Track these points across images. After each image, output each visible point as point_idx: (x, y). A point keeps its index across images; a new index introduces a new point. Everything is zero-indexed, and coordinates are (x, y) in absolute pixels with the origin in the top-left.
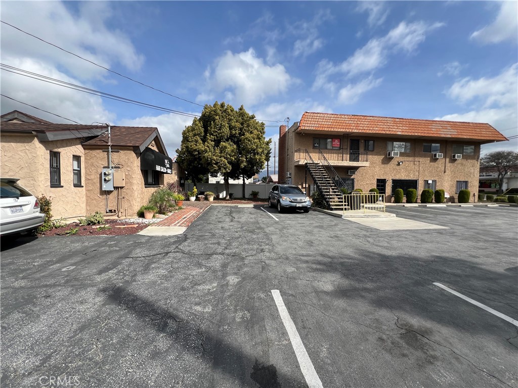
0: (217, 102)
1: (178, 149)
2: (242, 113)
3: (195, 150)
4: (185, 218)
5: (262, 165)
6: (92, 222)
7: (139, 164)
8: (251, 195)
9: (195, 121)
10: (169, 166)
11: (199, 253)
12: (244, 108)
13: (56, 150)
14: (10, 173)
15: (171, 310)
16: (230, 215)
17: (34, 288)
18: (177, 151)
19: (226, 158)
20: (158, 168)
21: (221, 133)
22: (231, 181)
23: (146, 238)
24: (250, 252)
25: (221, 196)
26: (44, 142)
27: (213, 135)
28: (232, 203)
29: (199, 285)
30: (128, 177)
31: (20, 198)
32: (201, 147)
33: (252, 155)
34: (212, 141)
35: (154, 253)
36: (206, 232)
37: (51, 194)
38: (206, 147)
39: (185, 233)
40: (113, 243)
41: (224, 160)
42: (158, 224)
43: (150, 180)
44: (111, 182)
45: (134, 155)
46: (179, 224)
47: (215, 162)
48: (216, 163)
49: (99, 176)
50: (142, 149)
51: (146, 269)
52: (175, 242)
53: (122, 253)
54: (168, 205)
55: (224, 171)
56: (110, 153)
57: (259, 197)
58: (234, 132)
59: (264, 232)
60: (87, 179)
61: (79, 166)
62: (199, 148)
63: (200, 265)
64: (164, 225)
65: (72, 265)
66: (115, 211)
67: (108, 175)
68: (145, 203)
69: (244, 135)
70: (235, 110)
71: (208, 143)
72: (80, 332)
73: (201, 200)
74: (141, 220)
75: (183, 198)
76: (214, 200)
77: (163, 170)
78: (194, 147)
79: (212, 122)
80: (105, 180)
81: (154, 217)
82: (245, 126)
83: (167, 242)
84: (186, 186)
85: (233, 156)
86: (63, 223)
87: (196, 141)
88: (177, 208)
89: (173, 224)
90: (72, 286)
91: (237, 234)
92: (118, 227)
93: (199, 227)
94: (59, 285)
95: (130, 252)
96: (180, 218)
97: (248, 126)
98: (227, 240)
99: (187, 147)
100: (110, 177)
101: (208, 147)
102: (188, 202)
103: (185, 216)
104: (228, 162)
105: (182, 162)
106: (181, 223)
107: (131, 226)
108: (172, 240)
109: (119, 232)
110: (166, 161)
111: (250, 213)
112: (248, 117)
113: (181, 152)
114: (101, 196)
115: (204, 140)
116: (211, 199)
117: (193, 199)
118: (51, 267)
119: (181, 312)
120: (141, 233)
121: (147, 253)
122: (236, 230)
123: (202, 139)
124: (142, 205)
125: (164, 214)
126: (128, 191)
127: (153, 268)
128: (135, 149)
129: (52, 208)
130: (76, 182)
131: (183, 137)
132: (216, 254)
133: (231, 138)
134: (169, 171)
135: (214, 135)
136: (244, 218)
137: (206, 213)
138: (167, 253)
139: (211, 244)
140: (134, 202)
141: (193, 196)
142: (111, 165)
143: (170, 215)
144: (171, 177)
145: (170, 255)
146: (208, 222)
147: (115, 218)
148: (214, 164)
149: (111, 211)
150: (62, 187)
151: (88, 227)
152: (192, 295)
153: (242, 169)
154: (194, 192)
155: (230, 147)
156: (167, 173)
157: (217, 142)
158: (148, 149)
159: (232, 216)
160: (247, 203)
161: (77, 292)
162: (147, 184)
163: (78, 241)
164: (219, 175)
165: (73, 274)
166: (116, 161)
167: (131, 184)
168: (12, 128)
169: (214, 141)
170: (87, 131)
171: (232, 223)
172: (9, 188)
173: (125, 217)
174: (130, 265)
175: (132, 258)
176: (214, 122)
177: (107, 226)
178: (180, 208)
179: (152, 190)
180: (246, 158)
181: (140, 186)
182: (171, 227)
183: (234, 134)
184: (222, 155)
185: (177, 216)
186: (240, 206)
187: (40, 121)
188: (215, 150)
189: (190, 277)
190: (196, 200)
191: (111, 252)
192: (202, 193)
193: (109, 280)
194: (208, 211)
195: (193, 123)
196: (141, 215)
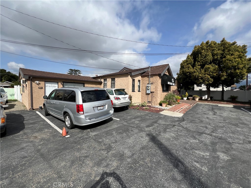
0: (203, 42)
1: (178, 73)
2: (223, 43)
3: (188, 72)
4: (182, 109)
5: (243, 77)
6: (143, 105)
7: (161, 82)
8: (230, 98)
9: (188, 57)
10: (174, 82)
11: (193, 130)
12: (225, 39)
13: (134, 79)
14: (123, 87)
15: (180, 158)
16: (212, 110)
17: (128, 126)
18: (177, 74)
19: (209, 75)
20: (169, 83)
21: (206, 60)
22: (212, 89)
23: (164, 116)
24: (236, 140)
25: (203, 98)
26: (131, 76)
27: (199, 62)
28: (213, 103)
29: (196, 150)
30: (156, 88)
31: (126, 95)
32: (192, 70)
33: (233, 70)
34: (199, 66)
35: (167, 124)
36: (196, 118)
37: (132, 94)
38: (195, 70)
39: (183, 117)
40: (150, 115)
41: (207, 76)
42: (168, 110)
43: (165, 89)
44: (150, 90)
45: (159, 78)
46: (179, 112)
47: (200, 78)
48: (202, 79)
49: (145, 88)
50: (162, 75)
51: (165, 131)
52: (177, 121)
53: (154, 120)
54: (173, 101)
55: (207, 83)
56: (150, 78)
57: (237, 100)
58: (216, 57)
59: (249, 128)
60: (142, 89)
61: (140, 84)
62: (190, 71)
63: (195, 138)
64: (171, 111)
65: (138, 121)
66: (150, 102)
67: (149, 87)
68: (162, 100)
69: (225, 57)
70: (217, 43)
71: (196, 67)
72: (142, 149)
73: (190, 100)
74: (160, 107)
75: (180, 98)
76: (199, 100)
77: (171, 84)
78: (187, 71)
79: (199, 55)
80: (148, 89)
81: (166, 106)
82: (226, 51)
83: (173, 120)
84: (181, 92)
85: (214, 73)
86: (135, 105)
87: (189, 67)
88: (177, 103)
89: (176, 111)
90: (138, 129)
91: (220, 124)
92: (152, 109)
93: (191, 115)
94: (135, 128)
95: (157, 121)
96: (179, 108)
97: (229, 51)
98: (213, 127)
99: (183, 71)
100: (149, 88)
101: (196, 69)
102: (182, 100)
103: (182, 108)
104: (210, 77)
105: (180, 79)
106: (180, 111)
107: (157, 109)
108: (176, 119)
109: (152, 111)
110: (172, 79)
111: (231, 111)
112: (229, 45)
113: (179, 74)
114: (146, 96)
115: (193, 66)
116: (197, 99)
117: (185, 99)
118: (132, 120)
119: (186, 162)
120: (161, 113)
121: (164, 123)
122: (219, 121)
123: (192, 66)
124: (161, 100)
125: (170, 105)
126: (155, 94)
127: (168, 131)
128: (159, 75)
129: (132, 99)
130: (139, 90)
131: (181, 66)
132: (205, 134)
133: (214, 61)
134: (174, 84)
135: (201, 62)
136: (225, 114)
137: (194, 107)
138: (174, 126)
139: (201, 126)
140: (158, 99)
141: (186, 97)
142: (150, 83)
143: (174, 106)
144: (174, 87)
145: (176, 126)
146: (197, 113)
147: (150, 105)
148: (200, 79)
149: (149, 102)
150: (135, 92)
151: (141, 107)
152: (192, 154)
153: (222, 81)
154: (186, 95)
155: (212, 67)
156: (172, 85)
157: (202, 66)
158: (164, 75)
159: (214, 111)
160: (226, 104)
161: (140, 132)
162: (164, 91)
163: (139, 112)
164: (203, 85)
165: (139, 125)
166: (152, 81)
167: (157, 90)
168: (124, 73)
169: (201, 65)
170: (143, 70)
171: (214, 116)
172: (123, 92)
173: (154, 105)
174: (158, 127)
175: (158, 124)
176: (200, 54)
177: (148, 108)
178: (179, 103)
179: (165, 93)
180: (227, 73)
181: (161, 92)
182: (175, 112)
183: (216, 59)
184: (206, 73)
185: (178, 107)
186: (220, 105)
187: (130, 69)
188: (200, 70)
189: (189, 143)
190: (187, 99)
191: (150, 119)
192: (191, 96)
193: (150, 131)
194: (196, 106)
195: (187, 58)
196: (161, 105)
